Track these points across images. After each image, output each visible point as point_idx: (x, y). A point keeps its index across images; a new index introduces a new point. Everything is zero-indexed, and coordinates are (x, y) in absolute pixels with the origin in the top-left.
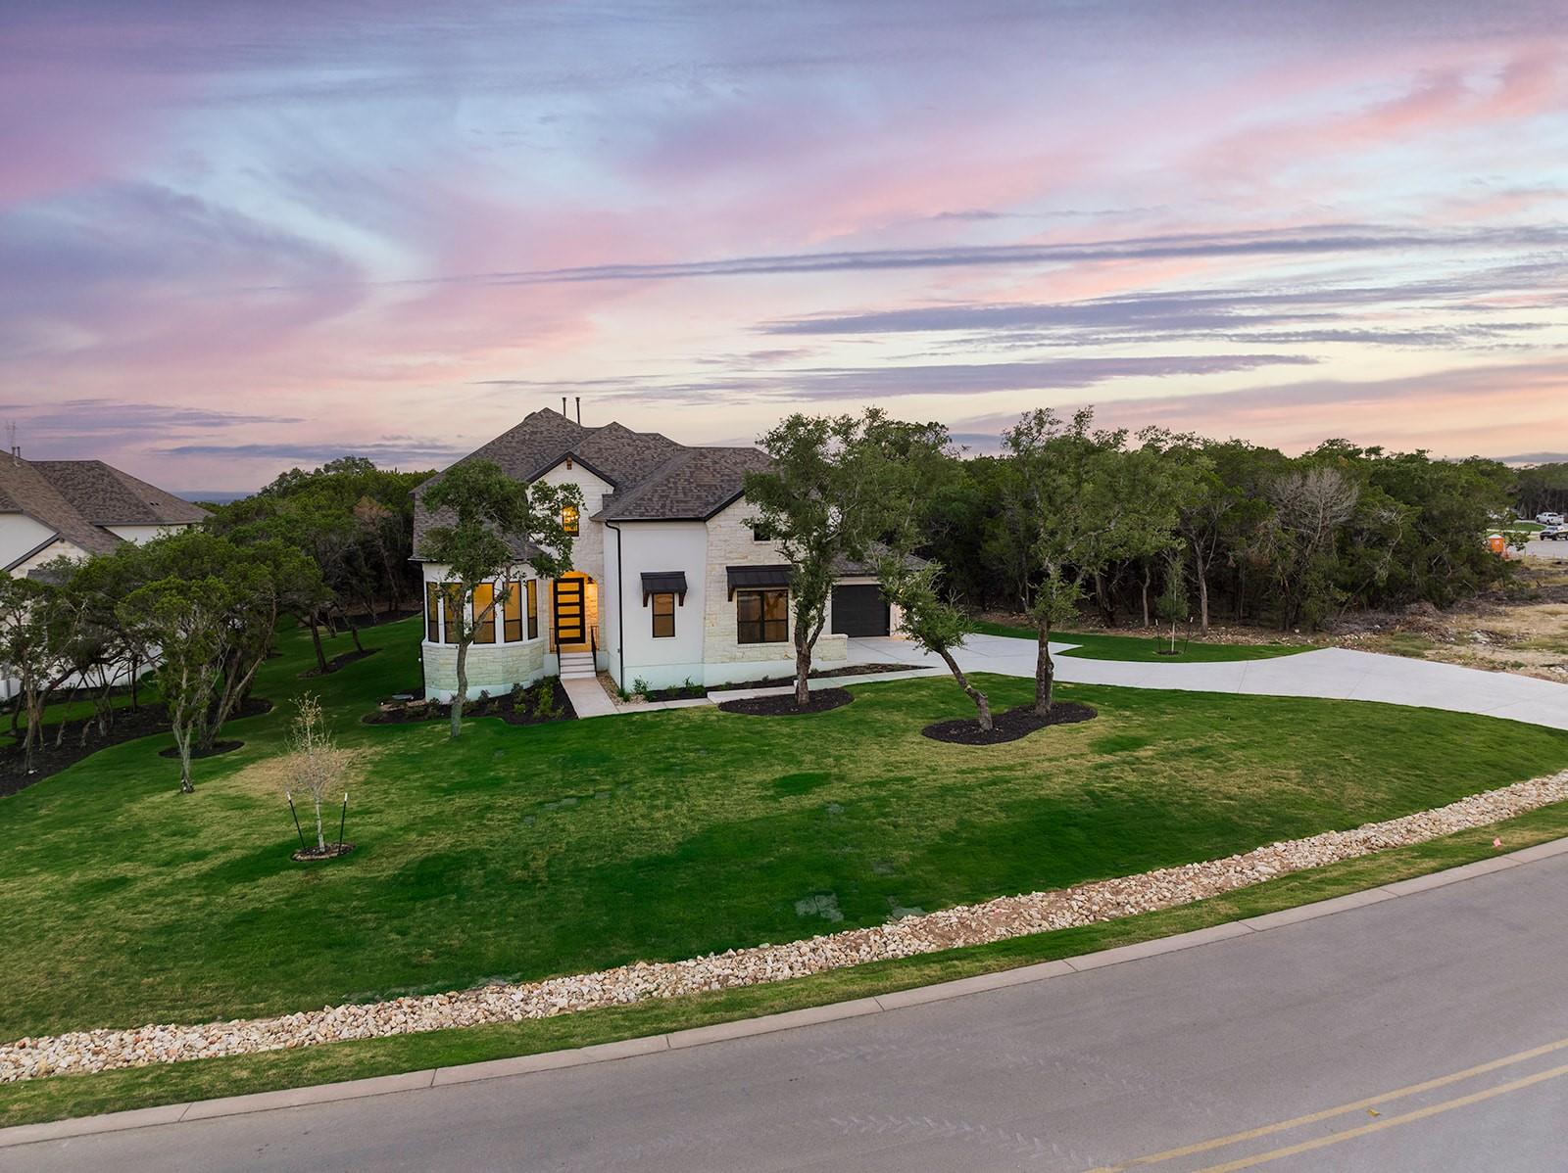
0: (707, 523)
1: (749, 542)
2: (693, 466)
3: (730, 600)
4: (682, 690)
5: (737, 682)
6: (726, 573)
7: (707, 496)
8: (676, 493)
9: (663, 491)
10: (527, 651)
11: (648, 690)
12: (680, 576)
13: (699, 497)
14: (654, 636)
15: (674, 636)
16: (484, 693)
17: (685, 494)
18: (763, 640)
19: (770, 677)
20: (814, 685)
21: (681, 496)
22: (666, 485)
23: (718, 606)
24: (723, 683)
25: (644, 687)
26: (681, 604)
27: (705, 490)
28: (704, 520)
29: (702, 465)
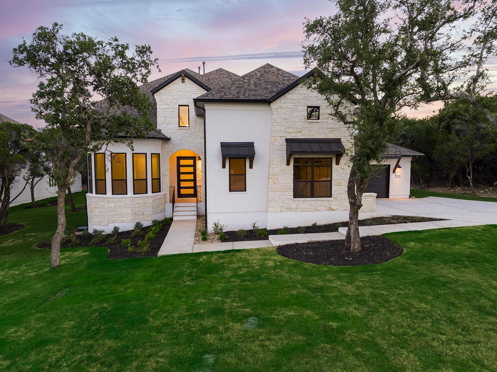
0: (272, 105)
1: (304, 121)
2: (263, 71)
3: (288, 164)
4: (250, 231)
5: (292, 227)
6: (285, 144)
7: (272, 88)
8: (249, 85)
9: (240, 84)
10: (150, 200)
11: (224, 231)
12: (251, 145)
13: (265, 88)
14: (230, 191)
15: (245, 191)
16: (116, 229)
17: (256, 86)
18: (312, 196)
19: (318, 224)
20: (364, 231)
21: (252, 87)
22: (242, 81)
23: (279, 169)
24: (281, 227)
25: (221, 229)
26: (251, 167)
27: (270, 85)
28: (267, 102)
29: (269, 71)
